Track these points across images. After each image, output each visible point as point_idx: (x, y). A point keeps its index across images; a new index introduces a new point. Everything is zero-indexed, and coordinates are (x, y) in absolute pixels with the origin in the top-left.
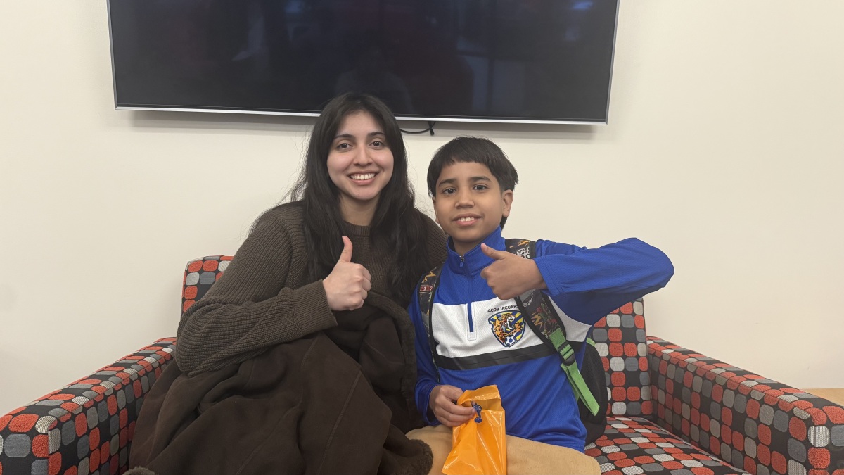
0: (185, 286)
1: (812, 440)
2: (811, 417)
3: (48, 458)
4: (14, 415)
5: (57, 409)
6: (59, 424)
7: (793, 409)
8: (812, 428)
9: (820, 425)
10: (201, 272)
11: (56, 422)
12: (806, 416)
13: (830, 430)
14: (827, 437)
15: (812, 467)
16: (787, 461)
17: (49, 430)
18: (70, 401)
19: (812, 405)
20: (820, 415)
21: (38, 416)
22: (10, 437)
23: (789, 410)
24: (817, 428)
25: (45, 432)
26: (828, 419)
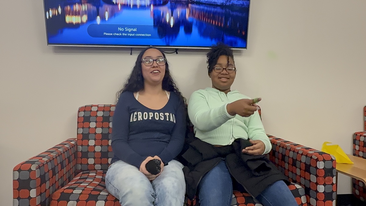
0: (78, 117)
1: (318, 167)
2: (318, 158)
3: (36, 180)
4: (22, 164)
5: (37, 162)
6: (39, 167)
7: (312, 156)
8: (318, 162)
9: (321, 161)
10: (84, 111)
11: (38, 166)
12: (316, 158)
13: (324, 163)
14: (323, 165)
15: (318, 176)
16: (310, 175)
17: (36, 169)
18: (42, 159)
19: (318, 154)
20: (321, 158)
21: (31, 164)
22: (21, 172)
23: (310, 156)
24: (320, 162)
25: (35, 170)
26: (324, 159)
